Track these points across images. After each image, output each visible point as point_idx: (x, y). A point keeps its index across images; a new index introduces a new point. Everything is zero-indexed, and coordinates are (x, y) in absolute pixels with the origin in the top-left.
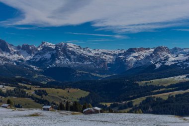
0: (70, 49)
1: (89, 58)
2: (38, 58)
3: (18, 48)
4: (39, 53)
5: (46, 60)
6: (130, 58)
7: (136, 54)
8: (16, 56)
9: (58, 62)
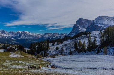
0: (26, 33)
1: (32, 36)
2: (15, 36)
3: (9, 32)
4: (16, 34)
5: (18, 37)
6: (45, 36)
7: (48, 35)
8: (8, 35)
9: (21, 37)
